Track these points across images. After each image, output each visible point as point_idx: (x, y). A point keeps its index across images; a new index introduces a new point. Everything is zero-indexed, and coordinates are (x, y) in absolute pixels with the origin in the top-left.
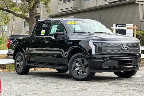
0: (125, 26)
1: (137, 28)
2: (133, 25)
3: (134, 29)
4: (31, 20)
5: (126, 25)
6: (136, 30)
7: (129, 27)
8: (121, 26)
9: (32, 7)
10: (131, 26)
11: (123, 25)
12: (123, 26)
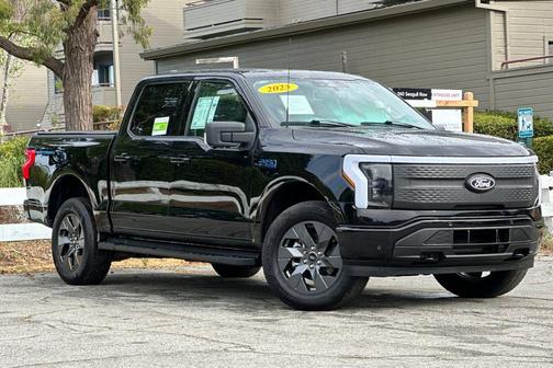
0: (429, 97)
1: (476, 103)
2: (460, 92)
3: (464, 109)
5: (433, 91)
6: (471, 110)
7: (447, 102)
8: (413, 95)
9: (74, 19)
10: (454, 96)
11: (421, 94)
12: (422, 98)
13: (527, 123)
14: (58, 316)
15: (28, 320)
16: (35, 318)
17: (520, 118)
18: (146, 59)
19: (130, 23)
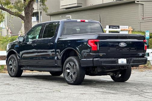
0: (119, 28)
2: (128, 26)
3: (129, 31)
4: (27, 19)
6: (131, 31)
7: (124, 29)
8: (115, 27)
9: (26, 5)
10: (126, 27)
12: (117, 28)
13: (148, 35)
14: (15, 83)
15: (8, 84)
16: (10, 84)
17: (146, 33)
18: (48, 15)
19: (42, 6)
